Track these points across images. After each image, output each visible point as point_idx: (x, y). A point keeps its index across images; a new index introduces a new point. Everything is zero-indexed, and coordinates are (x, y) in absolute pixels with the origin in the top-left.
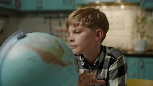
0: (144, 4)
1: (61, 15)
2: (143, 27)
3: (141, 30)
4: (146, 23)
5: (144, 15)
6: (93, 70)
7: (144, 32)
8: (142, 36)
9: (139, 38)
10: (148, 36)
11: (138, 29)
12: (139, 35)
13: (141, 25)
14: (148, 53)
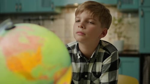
0: (120, 6)
1: (40, 17)
2: (120, 28)
3: (118, 30)
4: (123, 24)
5: (121, 16)
6: (89, 63)
7: (121, 33)
8: (119, 37)
9: (117, 39)
10: (125, 37)
11: (116, 30)
12: (116, 35)
13: (118, 26)
14: (125, 53)
